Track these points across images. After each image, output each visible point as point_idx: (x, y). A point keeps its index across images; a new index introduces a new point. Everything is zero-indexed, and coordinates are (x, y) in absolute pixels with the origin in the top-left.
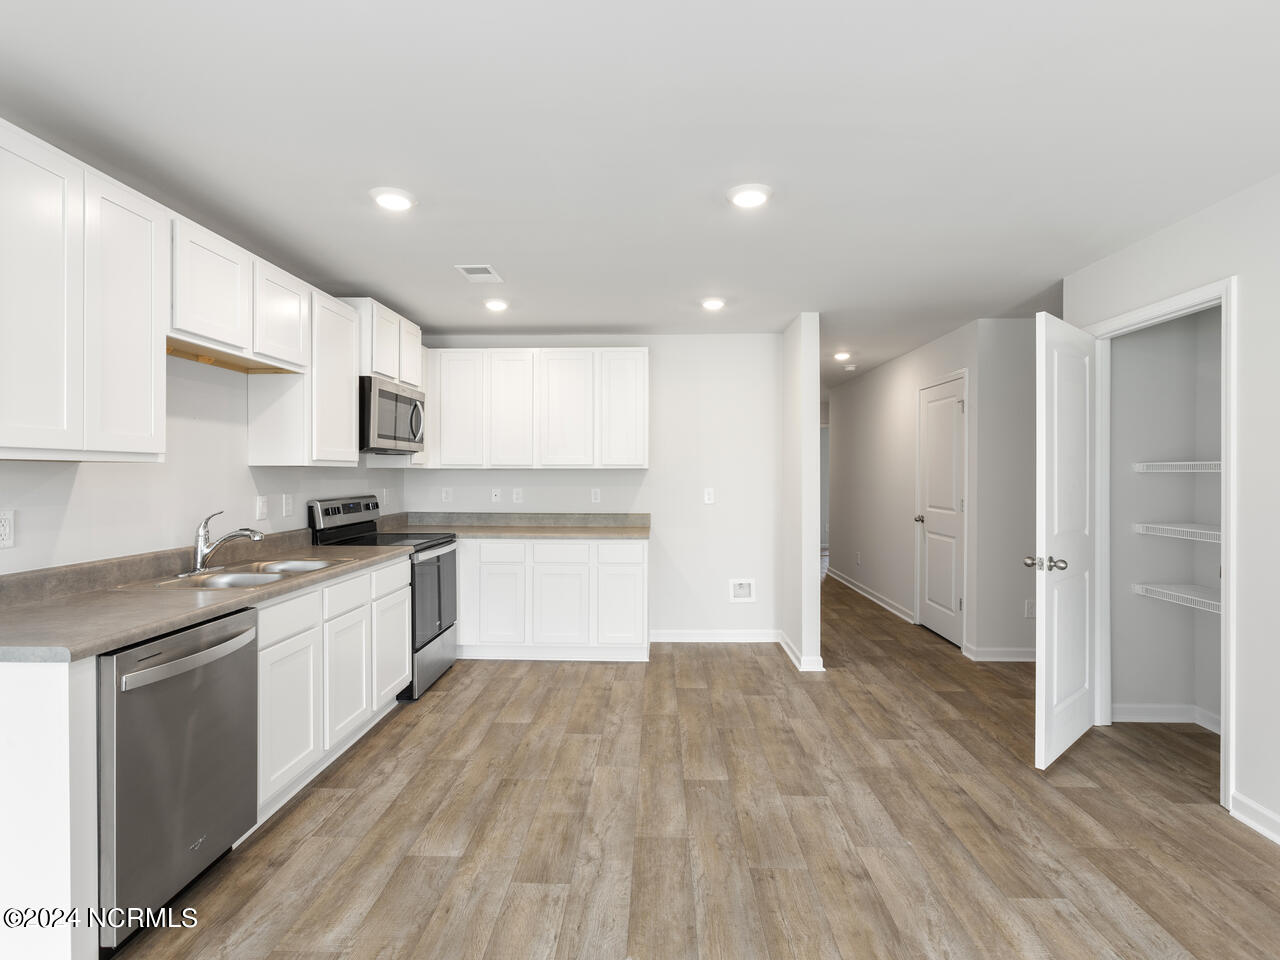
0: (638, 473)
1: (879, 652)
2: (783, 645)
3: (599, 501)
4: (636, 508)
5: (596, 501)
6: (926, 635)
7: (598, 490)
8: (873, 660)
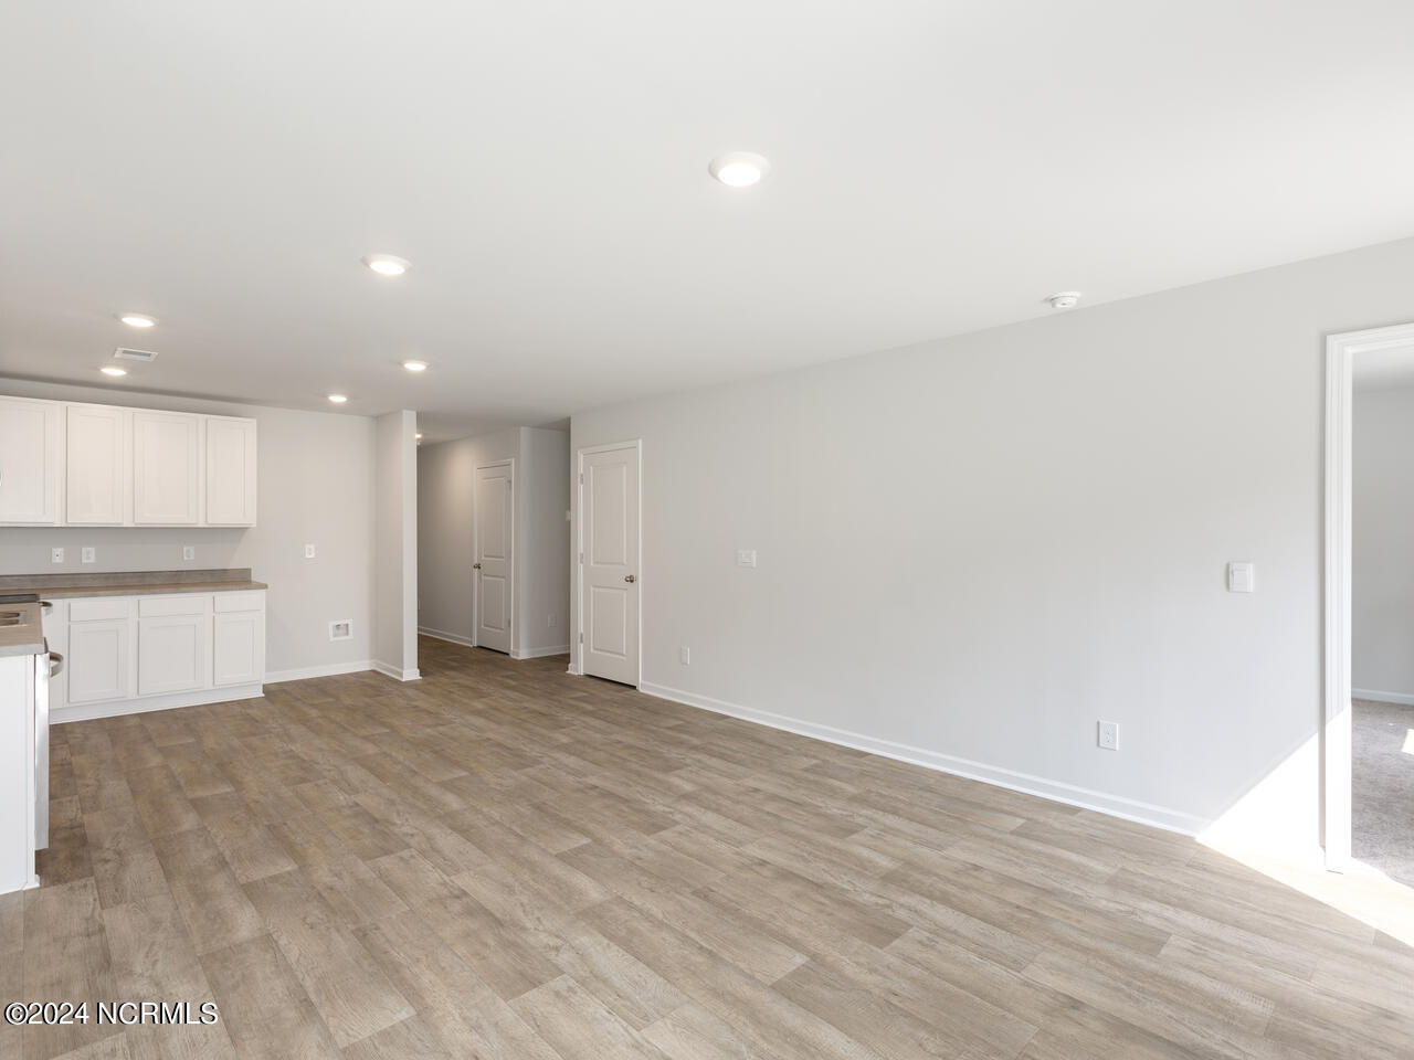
0: (239, 531)
1: (455, 664)
2: (379, 670)
3: (192, 558)
4: (235, 563)
5: (189, 558)
6: (483, 651)
7: (192, 549)
8: (453, 669)
